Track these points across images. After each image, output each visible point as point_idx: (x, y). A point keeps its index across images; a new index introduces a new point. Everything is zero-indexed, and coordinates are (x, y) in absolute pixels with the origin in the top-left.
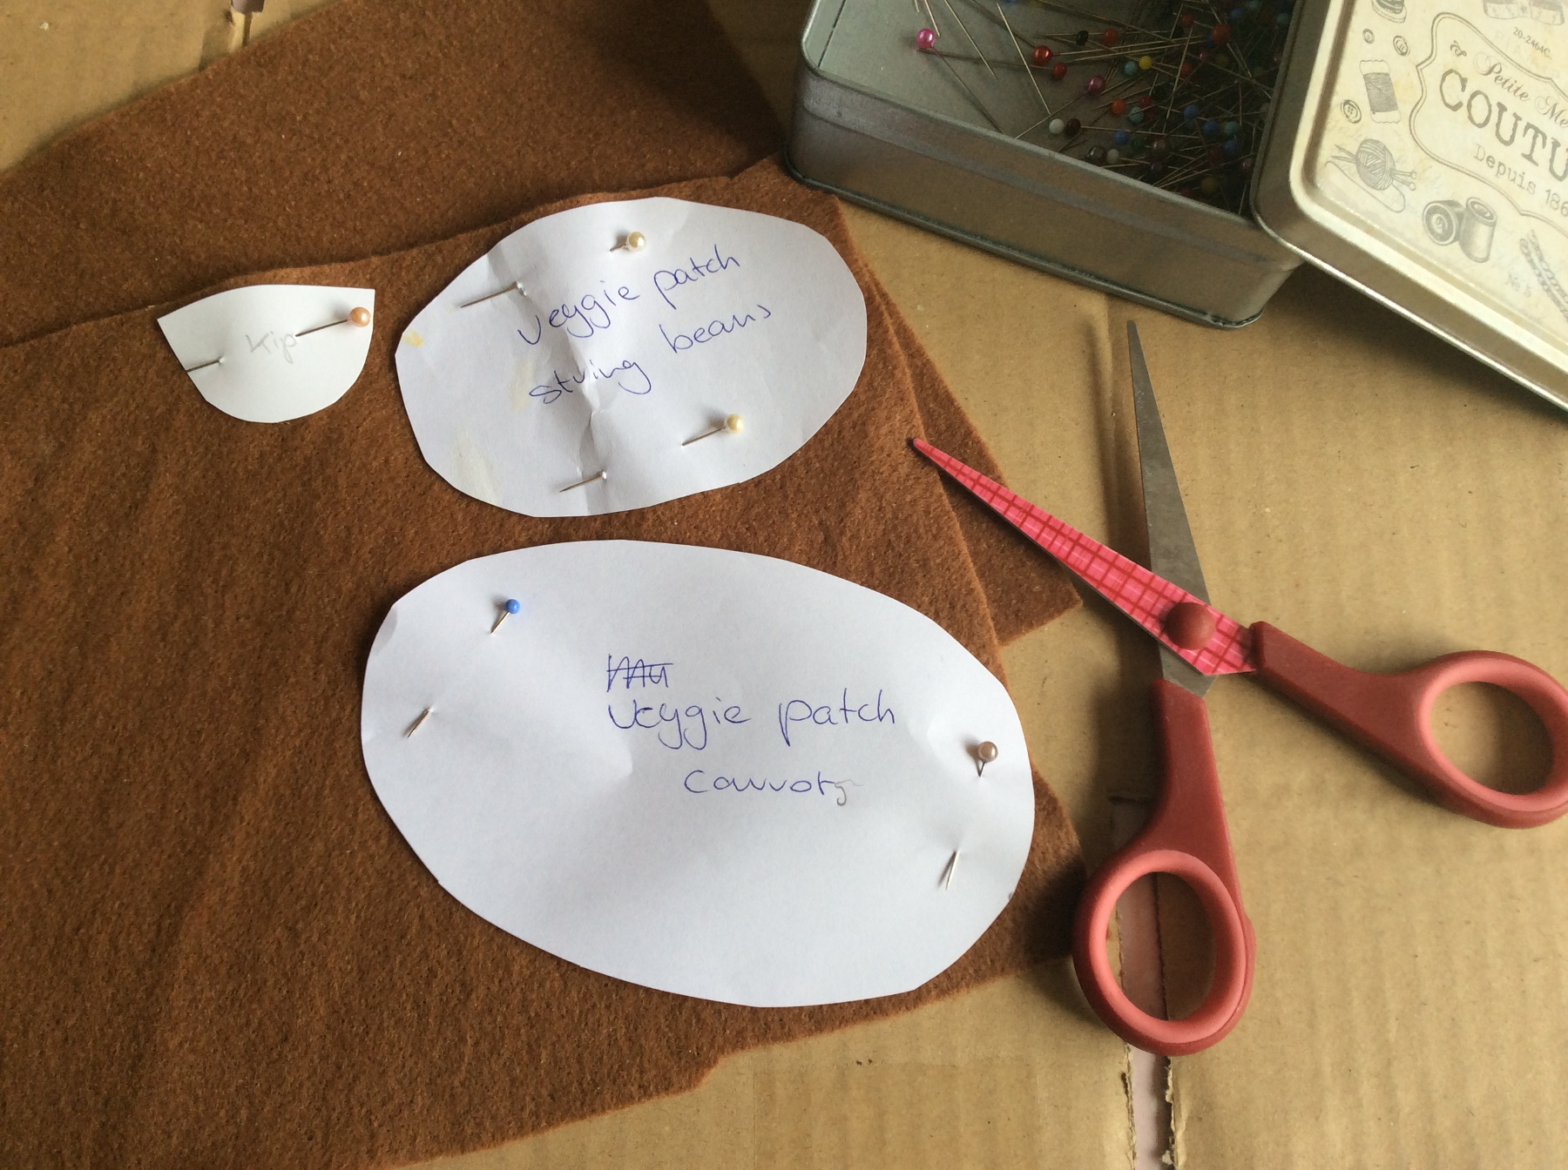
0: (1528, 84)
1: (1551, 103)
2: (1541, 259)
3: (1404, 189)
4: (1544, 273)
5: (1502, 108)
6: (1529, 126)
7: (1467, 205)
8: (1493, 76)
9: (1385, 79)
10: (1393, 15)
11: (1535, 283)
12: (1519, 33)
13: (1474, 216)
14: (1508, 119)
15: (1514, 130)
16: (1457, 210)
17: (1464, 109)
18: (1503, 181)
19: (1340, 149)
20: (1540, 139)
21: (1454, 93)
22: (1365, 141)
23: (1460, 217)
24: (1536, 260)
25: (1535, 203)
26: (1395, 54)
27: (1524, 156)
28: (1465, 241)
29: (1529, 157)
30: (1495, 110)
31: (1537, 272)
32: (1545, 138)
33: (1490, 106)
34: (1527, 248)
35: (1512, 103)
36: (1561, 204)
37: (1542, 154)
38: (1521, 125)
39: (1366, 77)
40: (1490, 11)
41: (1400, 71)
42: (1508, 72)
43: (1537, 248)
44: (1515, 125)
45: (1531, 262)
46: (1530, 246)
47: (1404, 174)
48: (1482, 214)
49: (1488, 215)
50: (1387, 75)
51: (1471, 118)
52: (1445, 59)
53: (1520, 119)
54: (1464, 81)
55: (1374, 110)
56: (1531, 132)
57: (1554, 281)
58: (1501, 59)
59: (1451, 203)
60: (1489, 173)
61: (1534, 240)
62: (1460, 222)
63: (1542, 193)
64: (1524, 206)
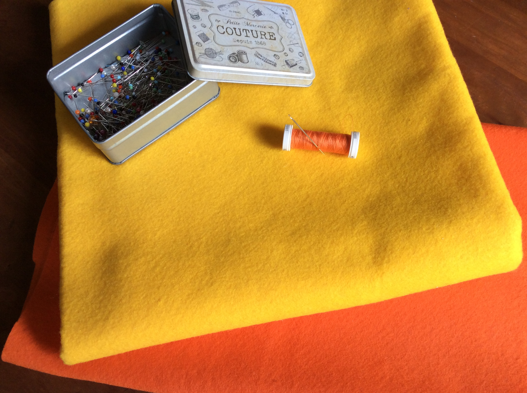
2: (261, 56)
3: (220, 55)
4: (263, 59)
7: (237, 53)
9: (203, 34)
11: (262, 62)
12: (230, 11)
13: (240, 54)
15: (240, 32)
16: (235, 54)
19: (200, 53)
22: (206, 49)
26: (203, 28)
28: (241, 60)
35: (237, 27)
36: (260, 43)
39: (198, 36)
40: (221, 9)
41: (206, 31)
45: (259, 58)
46: (257, 55)
47: (219, 52)
48: (242, 53)
49: (244, 52)
50: (203, 33)
55: (204, 42)
57: (267, 60)
61: (258, 53)
62: (238, 57)
63: (254, 43)
64: (251, 47)
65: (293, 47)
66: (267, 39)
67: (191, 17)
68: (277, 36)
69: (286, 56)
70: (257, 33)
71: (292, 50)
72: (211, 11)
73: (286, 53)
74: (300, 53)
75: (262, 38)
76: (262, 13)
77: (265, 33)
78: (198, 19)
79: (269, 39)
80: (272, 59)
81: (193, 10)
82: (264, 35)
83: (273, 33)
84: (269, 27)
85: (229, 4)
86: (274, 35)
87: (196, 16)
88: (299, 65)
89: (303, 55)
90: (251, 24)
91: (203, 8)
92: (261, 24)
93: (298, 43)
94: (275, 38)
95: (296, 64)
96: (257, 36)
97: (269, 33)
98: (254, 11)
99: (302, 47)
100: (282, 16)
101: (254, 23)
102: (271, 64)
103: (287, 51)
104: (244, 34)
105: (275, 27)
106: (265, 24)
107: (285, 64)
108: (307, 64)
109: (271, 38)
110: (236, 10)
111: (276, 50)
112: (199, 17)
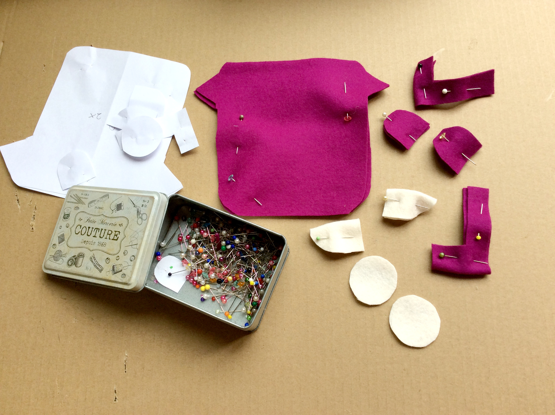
0: (97, 219)
1: (102, 220)
2: (95, 260)
3: (64, 258)
4: (95, 263)
5: (89, 228)
6: (95, 229)
7: (78, 255)
8: (88, 221)
9: (63, 235)
10: (67, 220)
11: (92, 265)
12: (96, 207)
13: (79, 257)
14: (91, 229)
15: (92, 232)
16: (75, 257)
17: (80, 233)
18: (88, 245)
19: (50, 256)
20: (98, 230)
21: (79, 229)
22: (56, 252)
23: (76, 259)
24: (93, 260)
25: (95, 247)
27: (93, 236)
28: (75, 264)
29: (95, 236)
30: (87, 229)
31: (93, 263)
32: (99, 229)
33: (86, 228)
34: (91, 259)
35: (91, 225)
36: (101, 244)
37: (98, 235)
38: (93, 229)
39: (58, 237)
40: (90, 206)
41: (66, 231)
42: (92, 218)
43: (94, 257)
44: (92, 230)
45: (92, 262)
46: (92, 258)
47: (64, 255)
48: (81, 255)
51: (81, 234)
52: (78, 222)
53: (93, 228)
54: (81, 226)
55: (59, 244)
56: (96, 230)
57: (98, 264)
58: (90, 216)
59: (74, 256)
60: (84, 245)
61: (94, 256)
62: (75, 260)
63: (97, 243)
64: (91, 249)
65: (129, 249)
66: (110, 239)
67: (64, 217)
68: (121, 236)
69: (117, 260)
70: (105, 232)
71: (126, 252)
72: (82, 207)
73: (118, 256)
74: (133, 256)
75: (106, 238)
76: (122, 207)
77: (112, 232)
78: (67, 219)
79: (112, 239)
80: (103, 263)
81: (69, 208)
82: (110, 235)
83: (119, 232)
84: (120, 225)
85: (99, 199)
86: (119, 234)
87: (67, 215)
88: (124, 272)
89: (134, 259)
90: (105, 222)
91: (76, 205)
92: (113, 221)
93: (137, 244)
94: (118, 237)
95: (121, 271)
96: (104, 236)
97: (116, 231)
98: (116, 205)
99: (138, 250)
100: (140, 210)
101: (108, 221)
102: (98, 268)
103: (121, 254)
104: (93, 234)
105: (125, 224)
106: (118, 221)
107: (111, 269)
108: (132, 272)
109: (114, 238)
110: (101, 207)
111: (111, 253)
112: (69, 216)
